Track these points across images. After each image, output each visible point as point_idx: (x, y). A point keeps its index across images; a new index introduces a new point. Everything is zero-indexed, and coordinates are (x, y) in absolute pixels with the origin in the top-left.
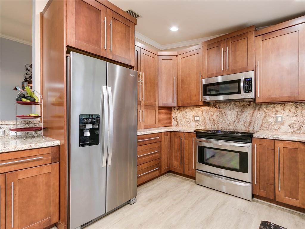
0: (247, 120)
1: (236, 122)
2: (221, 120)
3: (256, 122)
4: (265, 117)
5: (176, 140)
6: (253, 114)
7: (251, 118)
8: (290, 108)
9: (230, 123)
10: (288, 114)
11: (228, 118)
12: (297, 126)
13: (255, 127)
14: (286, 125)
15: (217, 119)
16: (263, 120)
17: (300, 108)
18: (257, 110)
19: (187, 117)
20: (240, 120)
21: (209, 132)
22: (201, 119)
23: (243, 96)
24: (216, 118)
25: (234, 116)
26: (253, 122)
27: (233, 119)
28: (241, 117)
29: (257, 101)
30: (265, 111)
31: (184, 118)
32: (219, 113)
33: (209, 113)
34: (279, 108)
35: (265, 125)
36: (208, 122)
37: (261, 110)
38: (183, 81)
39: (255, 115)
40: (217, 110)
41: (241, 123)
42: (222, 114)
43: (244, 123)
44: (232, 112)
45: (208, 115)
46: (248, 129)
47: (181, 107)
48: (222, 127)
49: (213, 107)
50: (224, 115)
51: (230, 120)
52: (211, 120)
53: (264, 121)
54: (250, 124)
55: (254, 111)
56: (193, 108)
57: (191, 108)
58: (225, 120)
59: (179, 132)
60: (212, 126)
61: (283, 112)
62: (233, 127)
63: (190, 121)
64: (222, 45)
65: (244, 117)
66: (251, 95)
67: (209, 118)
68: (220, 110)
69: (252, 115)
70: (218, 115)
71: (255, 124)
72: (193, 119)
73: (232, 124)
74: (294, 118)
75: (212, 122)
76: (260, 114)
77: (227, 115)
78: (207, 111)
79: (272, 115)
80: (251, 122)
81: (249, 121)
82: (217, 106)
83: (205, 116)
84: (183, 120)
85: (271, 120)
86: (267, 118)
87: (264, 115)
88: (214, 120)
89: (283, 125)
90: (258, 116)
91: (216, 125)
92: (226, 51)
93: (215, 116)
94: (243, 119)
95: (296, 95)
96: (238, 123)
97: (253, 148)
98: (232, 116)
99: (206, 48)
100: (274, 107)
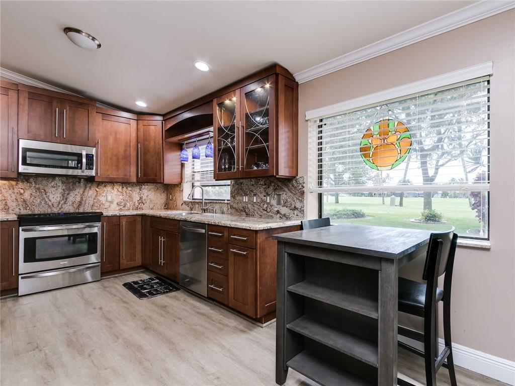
0: (77, 199)
1: (63, 202)
2: (39, 200)
3: (87, 202)
4: (96, 196)
6: (84, 192)
7: (82, 197)
8: (118, 187)
9: (52, 205)
10: (116, 193)
11: (51, 198)
12: (123, 204)
14: (115, 203)
15: (32, 199)
16: (94, 199)
17: (125, 188)
18: (88, 189)
20: (68, 199)
23: (84, 172)
24: (29, 197)
25: (59, 195)
26: (83, 202)
27: (58, 199)
28: (69, 196)
30: (96, 190)
32: (34, 191)
33: (16, 190)
34: (109, 188)
35: (96, 205)
36: (12, 204)
37: (92, 189)
39: (86, 194)
40: (30, 187)
41: (68, 204)
42: (40, 192)
43: (73, 203)
44: (56, 190)
45: (13, 193)
46: (77, 210)
49: (23, 182)
50: (43, 193)
51: (53, 200)
52: (19, 200)
53: (95, 201)
54: (80, 203)
55: (85, 190)
58: (45, 201)
60: (22, 209)
61: (113, 191)
62: (58, 209)
64: (55, 104)
65: (73, 196)
66: (93, 173)
67: (14, 197)
68: (37, 186)
69: (83, 194)
70: (33, 194)
71: (85, 203)
73: (55, 205)
74: (121, 197)
75: (20, 203)
76: (91, 192)
77: (48, 194)
78: (11, 187)
79: (103, 194)
81: (79, 201)
82: (31, 180)
83: (6, 195)
85: (102, 199)
86: (98, 197)
87: (95, 194)
88: (24, 201)
89: (112, 203)
90: (89, 195)
91: (28, 208)
92: (61, 113)
93: (27, 195)
94: (71, 198)
95: (128, 177)
96: (65, 203)
97: (103, 226)
98: (57, 195)
99: (27, 95)
100: (105, 186)
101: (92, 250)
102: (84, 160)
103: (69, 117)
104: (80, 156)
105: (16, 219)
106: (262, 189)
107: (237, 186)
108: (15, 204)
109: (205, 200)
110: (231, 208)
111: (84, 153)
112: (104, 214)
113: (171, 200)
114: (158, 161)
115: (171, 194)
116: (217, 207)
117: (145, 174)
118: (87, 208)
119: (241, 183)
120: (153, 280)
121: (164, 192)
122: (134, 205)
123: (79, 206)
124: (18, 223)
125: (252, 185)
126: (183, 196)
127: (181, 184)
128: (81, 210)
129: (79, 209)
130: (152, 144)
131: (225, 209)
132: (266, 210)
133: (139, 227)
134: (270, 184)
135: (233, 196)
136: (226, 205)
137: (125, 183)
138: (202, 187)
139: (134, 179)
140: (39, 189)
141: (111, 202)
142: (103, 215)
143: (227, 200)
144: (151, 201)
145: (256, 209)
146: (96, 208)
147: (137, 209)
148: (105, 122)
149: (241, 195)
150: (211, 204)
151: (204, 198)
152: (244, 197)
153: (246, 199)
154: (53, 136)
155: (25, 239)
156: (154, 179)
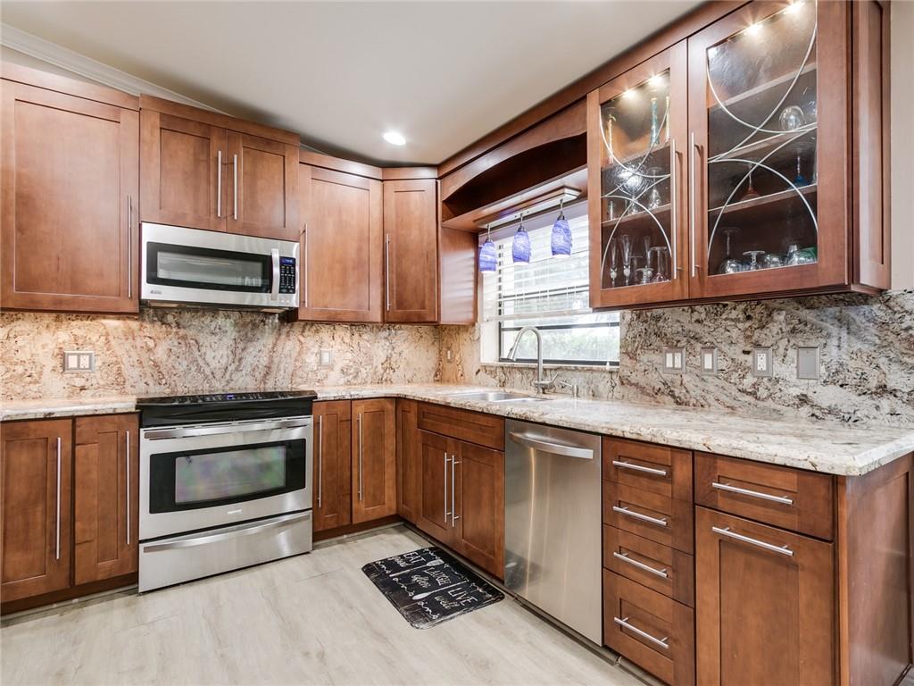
0: (261, 361)
1: (233, 367)
2: (185, 363)
3: (282, 366)
4: (300, 353)
6: (275, 345)
7: (271, 357)
8: (342, 334)
9: (213, 373)
10: (340, 348)
11: (209, 357)
12: (352, 371)
13: (280, 378)
14: (337, 368)
15: (170, 360)
16: (296, 360)
17: (356, 335)
18: (283, 337)
19: (22, 356)
20: (244, 361)
21: (188, 403)
22: (99, 363)
23: (276, 300)
24: (166, 357)
25: (225, 352)
26: (274, 367)
27: (224, 361)
28: (245, 353)
29: (301, 317)
30: (299, 341)
32: (176, 343)
33: (139, 342)
34: (325, 333)
35: (299, 373)
36: (132, 373)
37: (291, 338)
39: (279, 348)
40: (168, 333)
41: (244, 372)
42: (188, 346)
43: (254, 370)
44: (220, 340)
45: (134, 347)
46: (262, 386)
48: (189, 384)
49: (153, 322)
50: (195, 348)
51: (214, 364)
52: (145, 364)
53: (298, 364)
54: (266, 370)
55: (277, 339)
56: (57, 319)
57: (48, 319)
58: (198, 365)
59: (48, 418)
60: (151, 383)
61: (332, 343)
62: (224, 383)
63: (41, 374)
64: (215, 142)
65: (254, 353)
66: (292, 301)
67: (135, 358)
68: (182, 332)
69: (273, 350)
70: (174, 349)
71: (279, 370)
72: (57, 362)
73: (219, 374)
74: (349, 355)
75: (148, 371)
76: (289, 346)
77: (203, 350)
78: (130, 335)
79: (313, 350)
80: (269, 368)
81: (265, 363)
82: (170, 318)
83: (120, 352)
85: (312, 360)
86: (303, 356)
87: (298, 349)
88: (156, 365)
89: (332, 369)
90: (286, 352)
91: (164, 381)
92: (228, 164)
93: (160, 353)
94: (249, 360)
95: (365, 310)
96: (237, 370)
97: (316, 424)
98: (221, 352)
99: (158, 122)
100: (317, 331)
101: (294, 481)
102: (276, 271)
103: (245, 173)
104: (266, 261)
105: (133, 410)
106: (735, 333)
107: (641, 327)
108: (136, 372)
109: (545, 361)
110: (622, 383)
111: (276, 257)
112: (319, 396)
113: (449, 361)
114: (427, 273)
115: (449, 348)
116: (576, 380)
117: (400, 304)
118: (281, 383)
119: (658, 319)
120: (430, 559)
121: (433, 343)
122: (375, 373)
123: (265, 376)
124: (136, 418)
125: (698, 321)
126: (479, 352)
127: (474, 325)
128: (270, 387)
129: (265, 383)
130: (415, 234)
131: (604, 386)
132: (753, 394)
133: (390, 425)
134: (770, 315)
135: (629, 352)
136: (608, 376)
137: (357, 324)
138: (539, 331)
139: (376, 316)
140: (184, 338)
142: (316, 397)
143: (612, 364)
144: (408, 364)
145: (712, 388)
146: (299, 380)
147: (380, 381)
148: (319, 185)
149: (658, 349)
150: (559, 372)
151: (543, 357)
152: (669, 356)
153: (674, 360)
154: (212, 216)
155: (153, 457)
156: (419, 315)
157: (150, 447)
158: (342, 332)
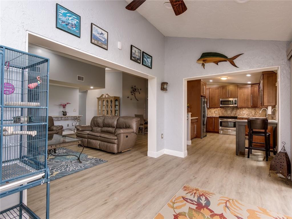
4: (240, 112)
5: (211, 120)
12: (248, 114)
17: (249, 109)
19: (212, 112)
22: (218, 113)
23: (234, 105)
24: (224, 112)
25: (230, 112)
29: (238, 107)
30: (240, 110)
31: (210, 112)
32: (225, 110)
34: (244, 109)
35: (240, 114)
36: (220, 114)
38: (212, 98)
44: (229, 110)
45: (221, 111)
47: (210, 108)
48: (226, 115)
49: (222, 108)
50: (227, 111)
54: (235, 114)
56: (214, 108)
58: (227, 113)
59: (213, 117)
62: (230, 115)
64: (227, 89)
66: (236, 105)
69: (236, 111)
72: (214, 112)
74: (248, 112)
75: (222, 113)
76: (238, 111)
78: (220, 109)
79: (242, 111)
82: (224, 108)
83: (219, 111)
84: (210, 113)
85: (242, 113)
94: (233, 113)
95: (248, 106)
96: (232, 114)
99: (222, 88)
100: (243, 109)
101: (235, 126)
102: (234, 102)
111: (234, 100)
112: (238, 117)
117: (253, 105)
124: (219, 118)
137: (248, 108)
139: (250, 107)
141: (245, 114)
147: (254, 116)
148: (240, 90)
156: (256, 106)
157: (220, 120)
158: (247, 109)
